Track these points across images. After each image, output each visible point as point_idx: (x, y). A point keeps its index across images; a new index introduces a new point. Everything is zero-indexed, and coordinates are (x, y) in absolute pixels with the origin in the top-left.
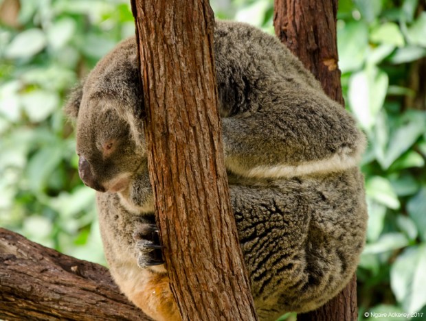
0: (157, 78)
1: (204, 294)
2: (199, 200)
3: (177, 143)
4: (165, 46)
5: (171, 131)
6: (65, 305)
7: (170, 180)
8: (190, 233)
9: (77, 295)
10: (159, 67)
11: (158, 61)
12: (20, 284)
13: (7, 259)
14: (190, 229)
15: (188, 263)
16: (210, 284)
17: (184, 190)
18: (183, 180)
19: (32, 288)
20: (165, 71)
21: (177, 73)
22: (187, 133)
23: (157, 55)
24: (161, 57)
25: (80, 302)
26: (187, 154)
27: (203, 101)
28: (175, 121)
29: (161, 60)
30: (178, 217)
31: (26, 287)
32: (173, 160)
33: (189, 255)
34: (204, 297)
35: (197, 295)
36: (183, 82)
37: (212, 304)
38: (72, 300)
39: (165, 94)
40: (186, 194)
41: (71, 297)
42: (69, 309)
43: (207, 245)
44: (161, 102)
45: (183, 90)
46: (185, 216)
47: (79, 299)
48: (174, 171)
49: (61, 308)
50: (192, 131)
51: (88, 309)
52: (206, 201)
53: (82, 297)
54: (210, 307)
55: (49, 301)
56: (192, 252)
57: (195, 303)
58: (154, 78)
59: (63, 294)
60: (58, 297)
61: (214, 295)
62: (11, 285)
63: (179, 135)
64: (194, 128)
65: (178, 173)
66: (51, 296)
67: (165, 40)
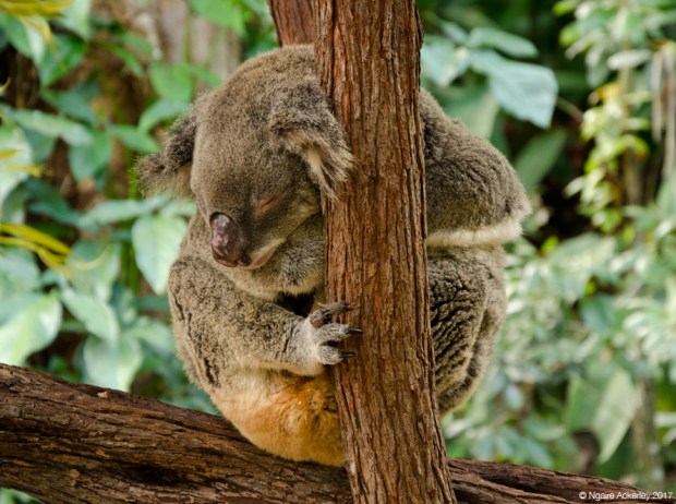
0: (366, 103)
1: (400, 394)
2: (409, 267)
3: (389, 191)
4: (383, 61)
5: (382, 174)
6: (124, 440)
7: (374, 242)
8: (394, 312)
9: (142, 425)
10: (371, 90)
11: (371, 81)
12: (52, 415)
14: (394, 307)
15: (385, 352)
16: (411, 380)
17: (393, 253)
18: (392, 240)
19: (71, 419)
20: (380, 94)
21: (392, 98)
22: (401, 175)
23: (369, 73)
24: (374, 74)
25: (148, 434)
26: (400, 206)
27: (416, 137)
28: (388, 161)
29: (375, 79)
30: (380, 290)
31: (61, 419)
32: (382, 214)
33: (389, 342)
34: (400, 398)
35: (391, 396)
36: (398, 109)
37: (409, 408)
38: (136, 431)
39: (377, 124)
40: (395, 258)
41: (134, 427)
42: (132, 445)
43: (413, 328)
44: (370, 139)
45: (397, 119)
46: (390, 289)
47: (145, 429)
48: (383, 228)
49: (118, 444)
50: (406, 174)
51: (160, 443)
52: (415, 268)
53: (149, 426)
54: (405, 412)
55: (98, 435)
56: (393, 338)
57: (386, 406)
58: (361, 104)
59: (122, 424)
60: (113, 429)
61: (414, 394)
62: (38, 418)
63: (392, 181)
64: (408, 171)
65: (387, 232)
66: (102, 428)
67: (382, 52)
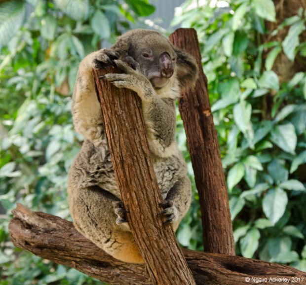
0: (114, 132)
1: (151, 241)
2: (143, 193)
3: (128, 165)
4: (116, 116)
5: (124, 159)
6: (83, 252)
7: (127, 185)
8: (140, 211)
9: (89, 247)
10: (115, 127)
11: (114, 124)
12: (59, 243)
13: (52, 231)
14: (140, 209)
15: (141, 226)
16: (154, 236)
17: (135, 189)
18: (133, 183)
19: (66, 245)
20: (118, 129)
21: (124, 129)
22: (133, 159)
23: (113, 121)
24: (115, 121)
25: (91, 250)
26: (134, 170)
27: (140, 142)
28: (126, 154)
30: (133, 203)
31: (62, 245)
32: (127, 174)
33: (141, 222)
34: (151, 243)
35: (148, 242)
36: (128, 133)
37: (156, 246)
38: (87, 249)
39: (119, 140)
40: (136, 191)
41: (86, 247)
42: (86, 254)
43: (150, 216)
44: (118, 145)
45: (128, 137)
46: (137, 203)
47: (90, 248)
48: (129, 179)
49: (82, 254)
50: (135, 158)
51: (95, 253)
52: (147, 193)
53: (91, 247)
54: (155, 248)
55: (75, 251)
56: (143, 221)
57: (147, 247)
58: (112, 133)
59: (82, 247)
60: (79, 248)
61: (156, 241)
62: (55, 244)
63: (129, 161)
64: (136, 156)
65: (131, 181)
66: (76, 248)
67: (116, 113)
